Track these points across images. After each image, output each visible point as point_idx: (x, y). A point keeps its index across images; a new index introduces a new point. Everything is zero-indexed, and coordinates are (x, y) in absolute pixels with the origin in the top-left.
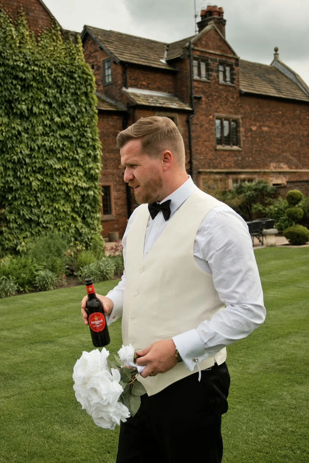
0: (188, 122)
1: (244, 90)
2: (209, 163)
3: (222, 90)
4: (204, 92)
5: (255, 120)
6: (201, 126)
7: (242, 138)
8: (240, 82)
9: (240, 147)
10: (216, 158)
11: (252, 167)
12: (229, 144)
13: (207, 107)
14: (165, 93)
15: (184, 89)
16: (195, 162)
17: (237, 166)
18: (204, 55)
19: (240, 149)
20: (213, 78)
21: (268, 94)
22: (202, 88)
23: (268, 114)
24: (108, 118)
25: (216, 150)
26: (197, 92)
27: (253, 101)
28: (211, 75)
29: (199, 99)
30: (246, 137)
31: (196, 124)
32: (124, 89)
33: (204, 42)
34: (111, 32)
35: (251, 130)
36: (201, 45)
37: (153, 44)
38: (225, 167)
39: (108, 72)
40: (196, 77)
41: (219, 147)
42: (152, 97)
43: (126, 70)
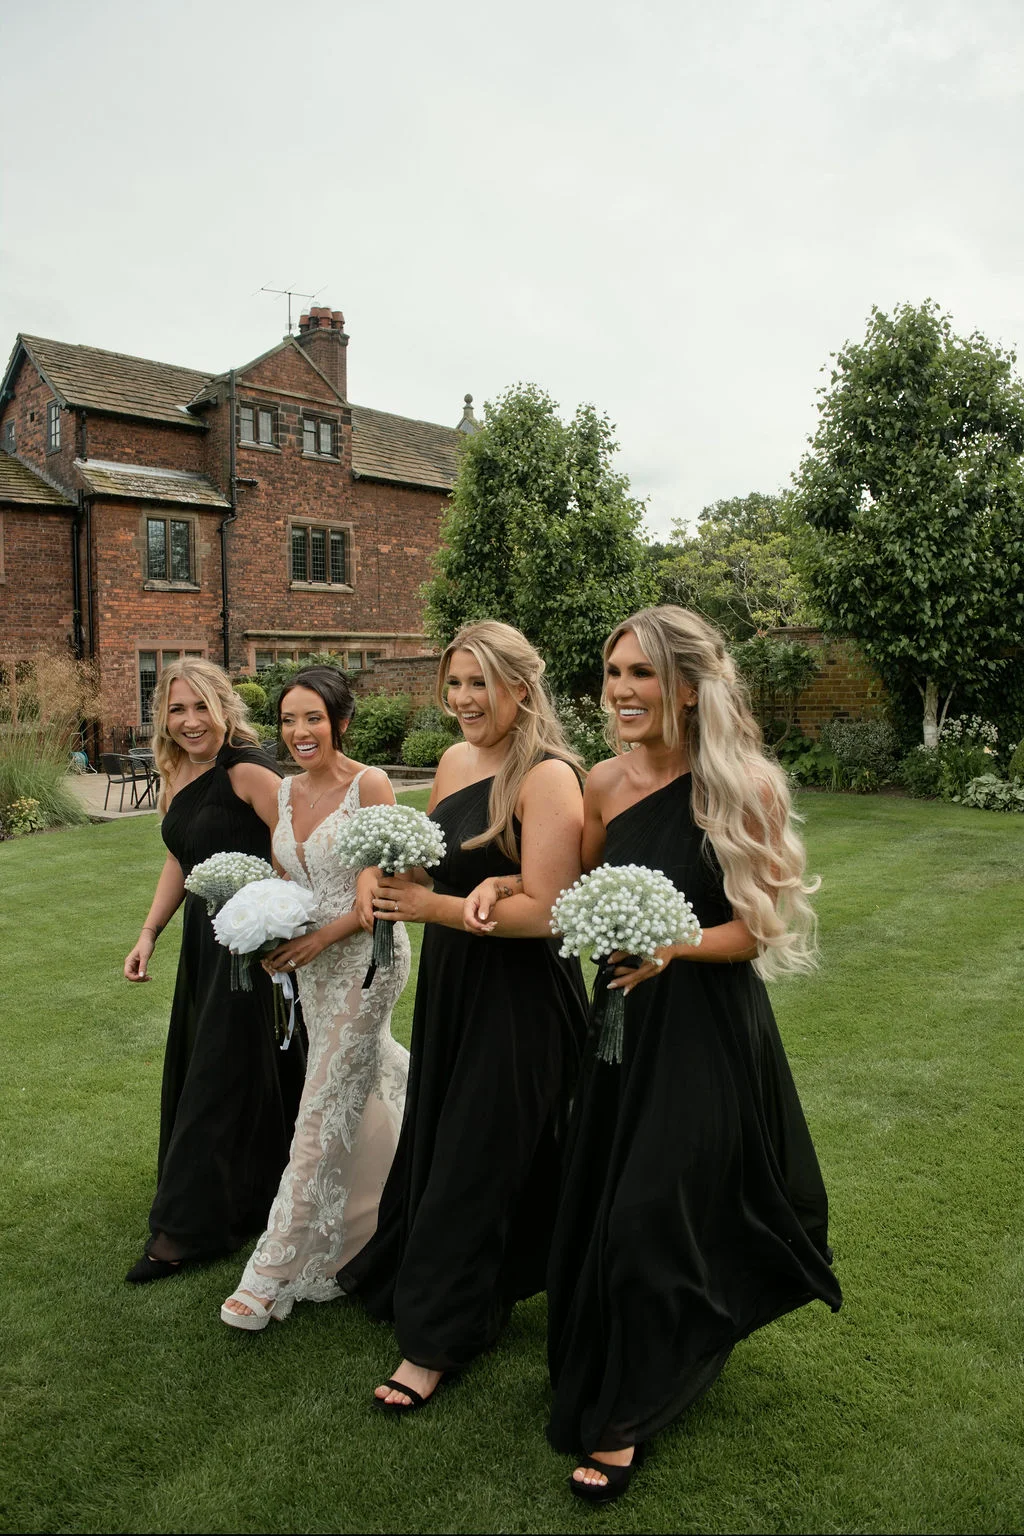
0: (220, 531)
1: (361, 471)
2: (273, 617)
3: (309, 468)
4: (264, 473)
5: (388, 532)
6: (255, 542)
7: (355, 569)
8: (354, 454)
9: (350, 586)
10: (290, 606)
11: (378, 628)
12: (324, 580)
13: (271, 503)
14: (178, 473)
15: (218, 464)
16: (234, 615)
17: (342, 623)
18: (267, 398)
19: (351, 590)
20: (287, 444)
21: (418, 482)
22: (260, 464)
23: (419, 522)
24: (36, 521)
25: (290, 590)
26: (245, 472)
27: (384, 492)
28: (284, 440)
29: (253, 484)
30: (365, 566)
31: (242, 537)
32: (78, 462)
33: (267, 374)
34: (81, 348)
35: (377, 552)
36: (262, 379)
37: (175, 374)
38: (313, 627)
39: (56, 427)
40: (247, 440)
41: (297, 585)
42: (141, 478)
43: (84, 423)
